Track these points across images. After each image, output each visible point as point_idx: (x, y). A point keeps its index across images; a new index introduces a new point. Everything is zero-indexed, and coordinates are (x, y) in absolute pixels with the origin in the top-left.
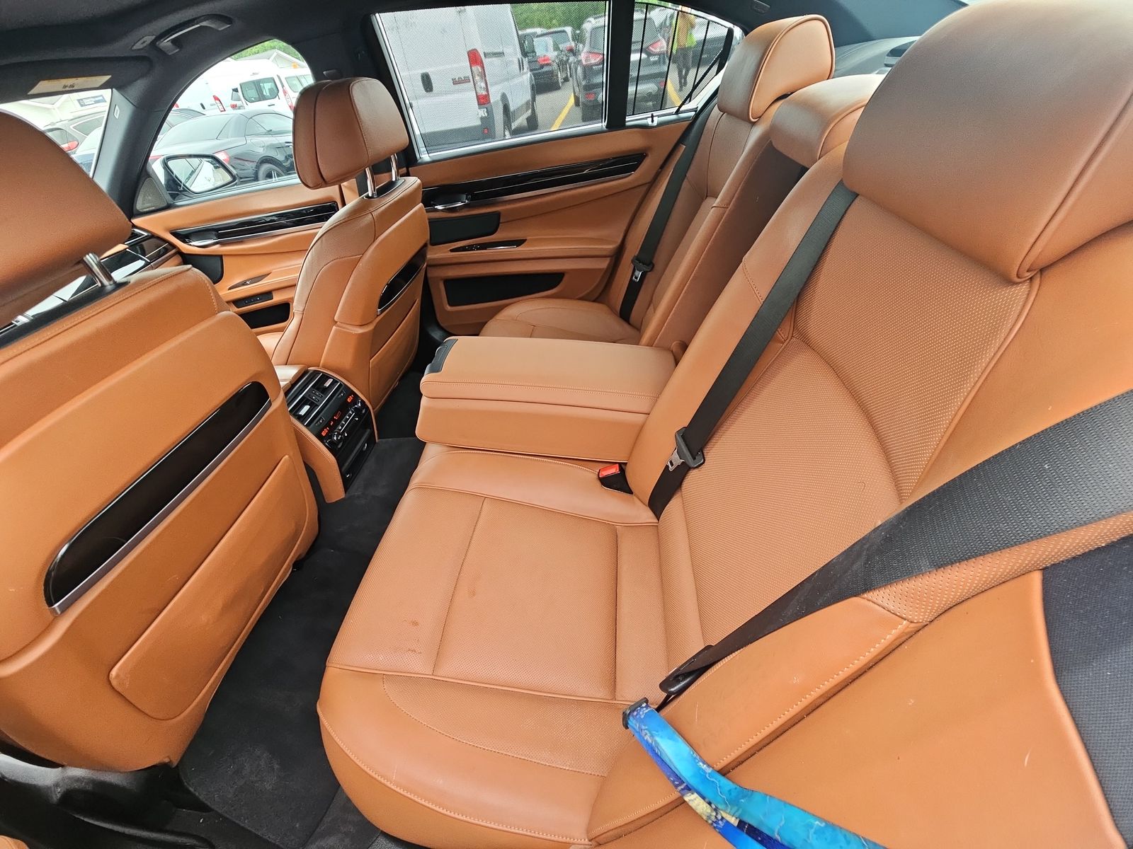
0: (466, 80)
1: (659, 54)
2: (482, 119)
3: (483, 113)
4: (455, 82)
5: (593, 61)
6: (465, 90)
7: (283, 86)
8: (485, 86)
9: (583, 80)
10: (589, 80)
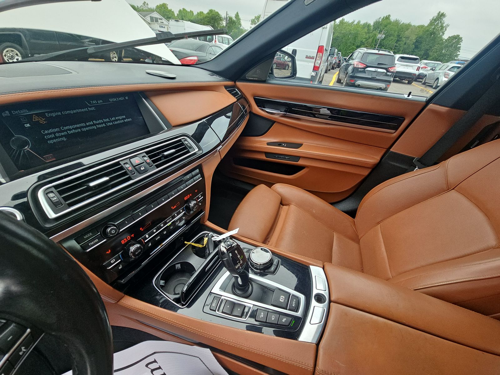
0: (312, 58)
1: (392, 72)
2: (312, 76)
3: (314, 74)
4: (307, 57)
5: (360, 66)
6: (310, 62)
7: (216, 39)
8: (319, 63)
9: (351, 72)
10: (354, 74)
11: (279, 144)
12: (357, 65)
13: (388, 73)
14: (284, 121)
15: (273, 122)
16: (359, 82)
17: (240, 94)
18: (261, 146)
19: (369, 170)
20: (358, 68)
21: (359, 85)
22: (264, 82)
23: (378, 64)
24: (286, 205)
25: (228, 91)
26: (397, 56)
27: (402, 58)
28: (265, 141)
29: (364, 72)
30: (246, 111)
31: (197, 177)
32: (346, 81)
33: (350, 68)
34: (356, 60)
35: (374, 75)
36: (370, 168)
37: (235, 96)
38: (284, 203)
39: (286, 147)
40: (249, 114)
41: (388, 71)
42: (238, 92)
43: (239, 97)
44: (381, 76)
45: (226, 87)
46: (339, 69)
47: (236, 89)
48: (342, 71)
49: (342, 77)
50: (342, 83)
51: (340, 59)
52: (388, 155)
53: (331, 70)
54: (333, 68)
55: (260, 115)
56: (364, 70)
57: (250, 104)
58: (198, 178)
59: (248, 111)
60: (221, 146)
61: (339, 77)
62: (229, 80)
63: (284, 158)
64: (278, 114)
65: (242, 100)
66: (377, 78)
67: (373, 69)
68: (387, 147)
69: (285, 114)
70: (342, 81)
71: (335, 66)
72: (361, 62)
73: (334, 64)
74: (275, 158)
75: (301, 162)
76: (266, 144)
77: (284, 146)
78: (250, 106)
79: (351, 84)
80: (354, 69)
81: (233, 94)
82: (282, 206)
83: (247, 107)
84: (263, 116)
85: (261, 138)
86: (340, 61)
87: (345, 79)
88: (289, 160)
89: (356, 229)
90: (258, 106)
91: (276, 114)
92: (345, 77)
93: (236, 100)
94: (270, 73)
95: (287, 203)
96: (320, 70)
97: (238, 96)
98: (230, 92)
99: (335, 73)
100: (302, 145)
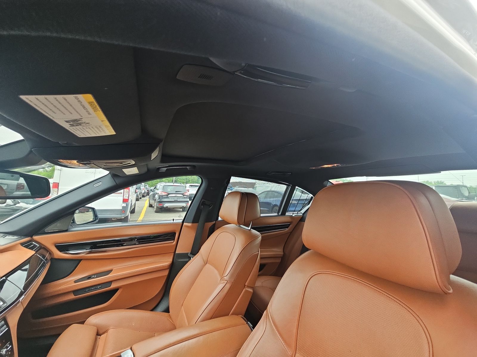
0: (121, 193)
3: (124, 205)
5: (164, 194)
8: (128, 196)
9: (158, 199)
10: (161, 200)
11: (89, 277)
12: (161, 193)
13: (185, 197)
14: (91, 257)
15: (79, 261)
16: (166, 205)
17: (38, 245)
18: (67, 286)
19: (168, 270)
20: (163, 196)
21: (167, 207)
22: (66, 231)
23: (176, 192)
24: (103, 333)
25: (25, 247)
26: (188, 185)
27: (191, 186)
28: (71, 280)
29: (168, 198)
30: (46, 260)
31: (3, 328)
32: (156, 205)
33: (157, 196)
34: (160, 190)
35: (176, 199)
36: (168, 269)
37: (32, 249)
38: (101, 332)
39: (96, 278)
40: (50, 261)
41: (184, 195)
42: (36, 244)
43: (38, 249)
44: (181, 199)
45: (22, 244)
46: (148, 196)
47: (33, 243)
48: (151, 198)
49: (152, 202)
50: (154, 207)
51: (148, 189)
52: (176, 256)
53: (142, 198)
54: (143, 196)
55: (63, 258)
56: (167, 196)
57: (51, 252)
58: (5, 329)
59: (49, 258)
60: (23, 296)
61: (150, 203)
62: (25, 237)
63: (96, 289)
64: (84, 253)
65: (42, 250)
66: (178, 200)
67: (174, 195)
68: (174, 251)
69: (91, 251)
70: (153, 206)
71: (145, 195)
72: (163, 191)
73: (144, 193)
74: (86, 292)
75: (113, 286)
76: (73, 283)
77: (94, 278)
78: (51, 253)
79: (160, 207)
80: (159, 197)
81: (30, 248)
82: (99, 336)
83: (47, 255)
84: (68, 258)
85: (66, 279)
86: (148, 190)
87: (155, 204)
88: (101, 288)
89: (172, 320)
90: (61, 251)
91: (81, 253)
92: (155, 202)
93: (35, 252)
94: (72, 223)
95: (103, 331)
96: (130, 201)
97: (36, 248)
98: (26, 247)
99: (146, 200)
100: (112, 270)
